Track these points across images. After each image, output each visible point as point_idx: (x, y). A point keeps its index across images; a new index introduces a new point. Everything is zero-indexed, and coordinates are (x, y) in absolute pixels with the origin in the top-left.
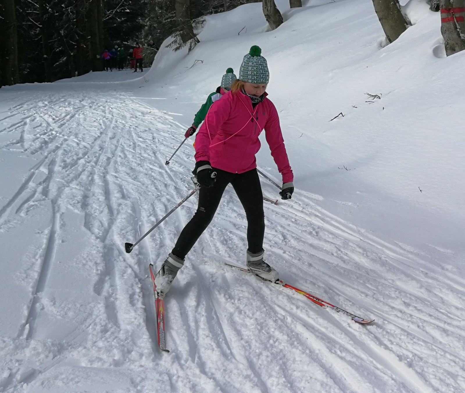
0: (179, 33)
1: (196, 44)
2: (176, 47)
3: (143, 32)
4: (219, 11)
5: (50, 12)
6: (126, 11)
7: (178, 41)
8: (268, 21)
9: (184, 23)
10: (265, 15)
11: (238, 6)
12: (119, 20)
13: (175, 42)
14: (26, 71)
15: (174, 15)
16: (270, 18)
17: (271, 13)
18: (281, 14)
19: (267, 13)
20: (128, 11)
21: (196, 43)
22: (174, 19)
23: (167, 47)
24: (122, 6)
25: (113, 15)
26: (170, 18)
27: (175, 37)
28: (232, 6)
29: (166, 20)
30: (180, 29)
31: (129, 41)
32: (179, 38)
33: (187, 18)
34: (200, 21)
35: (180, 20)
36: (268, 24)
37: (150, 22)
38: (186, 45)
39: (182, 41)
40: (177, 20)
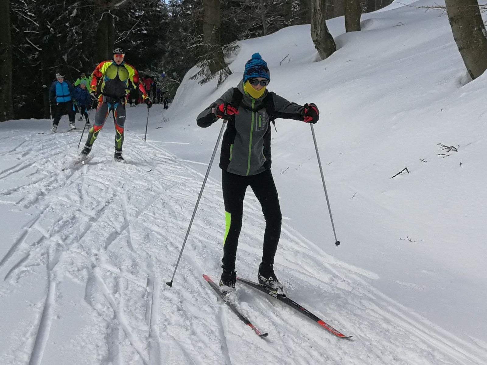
0: (206, 62)
1: (227, 76)
2: (203, 79)
3: (163, 58)
4: (257, 34)
5: (52, 32)
6: (143, 32)
7: (205, 72)
8: (318, 49)
9: (212, 49)
10: (314, 41)
11: (280, 28)
12: (134, 43)
13: (202, 72)
14: (21, 104)
15: (201, 39)
16: (320, 44)
17: (321, 38)
18: (334, 39)
19: (317, 38)
20: (145, 32)
21: (228, 74)
22: (201, 44)
23: (192, 78)
24: (138, 26)
25: (127, 38)
26: (196, 42)
27: (201, 67)
28: (273, 28)
29: (192, 45)
30: (208, 58)
31: (145, 70)
32: (206, 69)
33: (217, 43)
34: (232, 47)
35: (208, 45)
36: (318, 52)
37: (171, 47)
38: (215, 77)
39: (210, 72)
40: (204, 45)
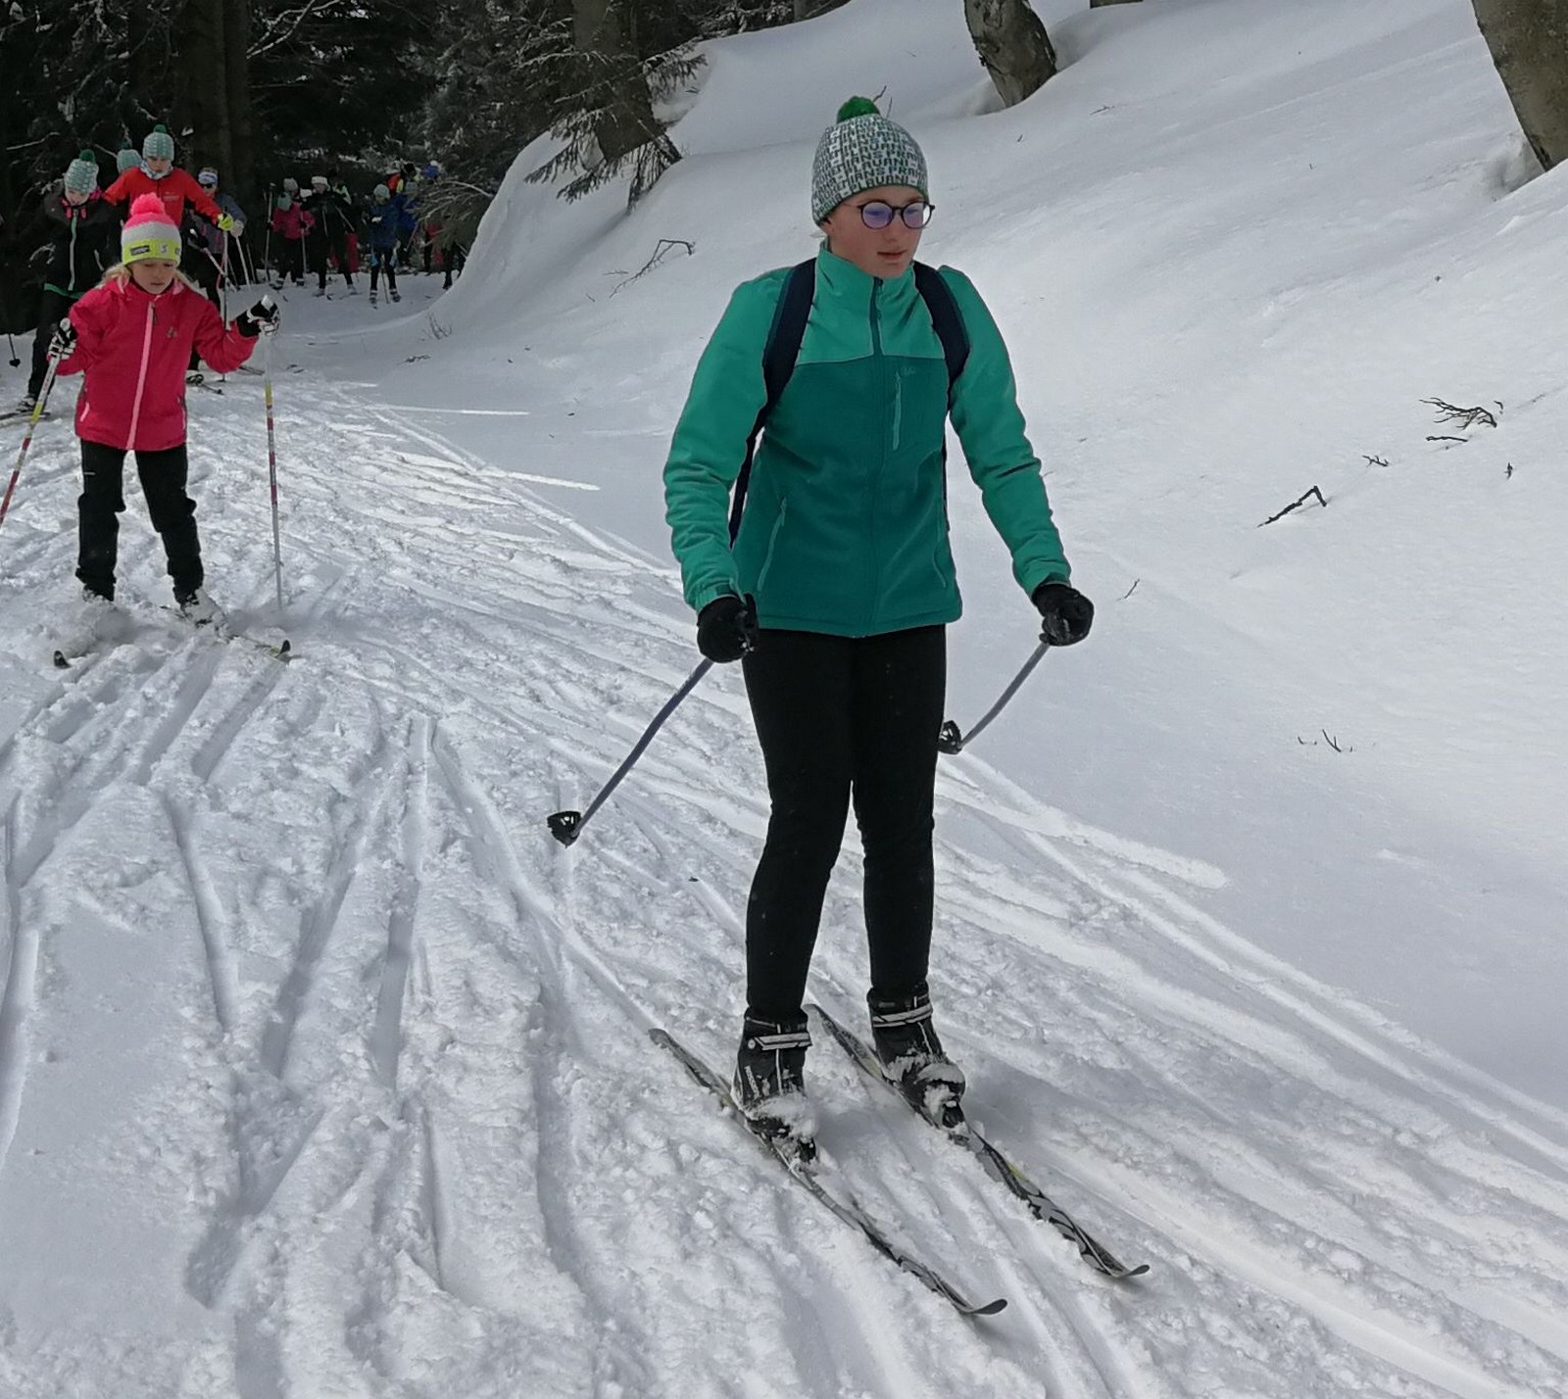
0: (584, 119)
1: (662, 168)
2: (576, 178)
3: (428, 110)
4: (770, 17)
5: (17, 17)
6: (353, 14)
7: (581, 153)
8: (990, 66)
9: (609, 72)
10: (976, 39)
12: (321, 54)
13: (570, 155)
15: (567, 36)
16: (998, 50)
17: (1003, 29)
18: (1048, 34)
19: (985, 27)
20: (362, 13)
21: (665, 162)
22: (566, 53)
23: (534, 177)
25: (294, 34)
26: (548, 47)
27: (568, 135)
29: (532, 57)
30: (591, 101)
31: (363, 152)
32: (586, 142)
33: (626, 49)
34: (680, 63)
35: (592, 58)
36: (990, 77)
37: (459, 67)
38: (619, 172)
39: (602, 156)
40: (578, 57)
